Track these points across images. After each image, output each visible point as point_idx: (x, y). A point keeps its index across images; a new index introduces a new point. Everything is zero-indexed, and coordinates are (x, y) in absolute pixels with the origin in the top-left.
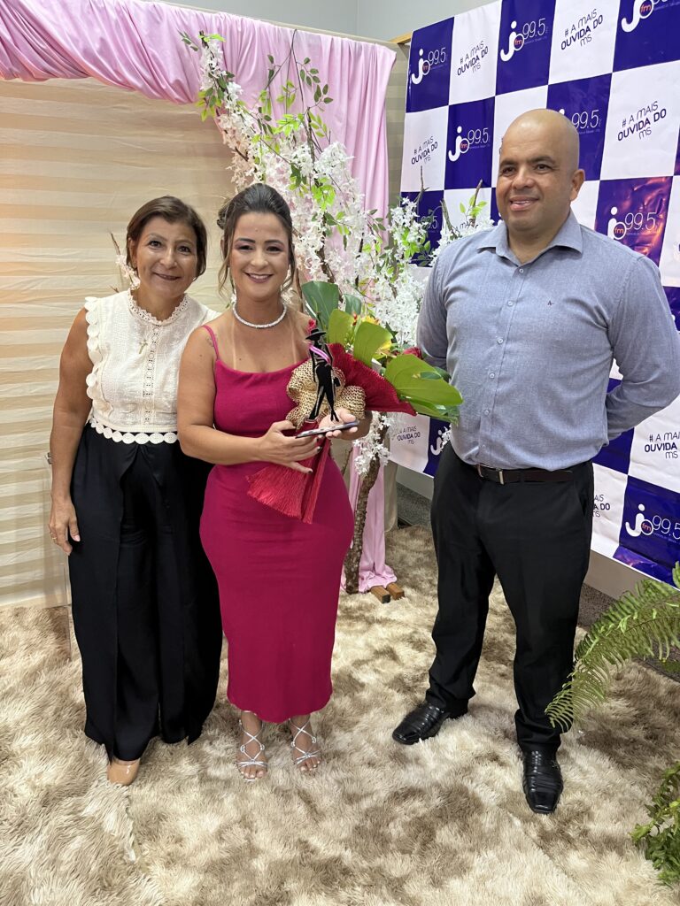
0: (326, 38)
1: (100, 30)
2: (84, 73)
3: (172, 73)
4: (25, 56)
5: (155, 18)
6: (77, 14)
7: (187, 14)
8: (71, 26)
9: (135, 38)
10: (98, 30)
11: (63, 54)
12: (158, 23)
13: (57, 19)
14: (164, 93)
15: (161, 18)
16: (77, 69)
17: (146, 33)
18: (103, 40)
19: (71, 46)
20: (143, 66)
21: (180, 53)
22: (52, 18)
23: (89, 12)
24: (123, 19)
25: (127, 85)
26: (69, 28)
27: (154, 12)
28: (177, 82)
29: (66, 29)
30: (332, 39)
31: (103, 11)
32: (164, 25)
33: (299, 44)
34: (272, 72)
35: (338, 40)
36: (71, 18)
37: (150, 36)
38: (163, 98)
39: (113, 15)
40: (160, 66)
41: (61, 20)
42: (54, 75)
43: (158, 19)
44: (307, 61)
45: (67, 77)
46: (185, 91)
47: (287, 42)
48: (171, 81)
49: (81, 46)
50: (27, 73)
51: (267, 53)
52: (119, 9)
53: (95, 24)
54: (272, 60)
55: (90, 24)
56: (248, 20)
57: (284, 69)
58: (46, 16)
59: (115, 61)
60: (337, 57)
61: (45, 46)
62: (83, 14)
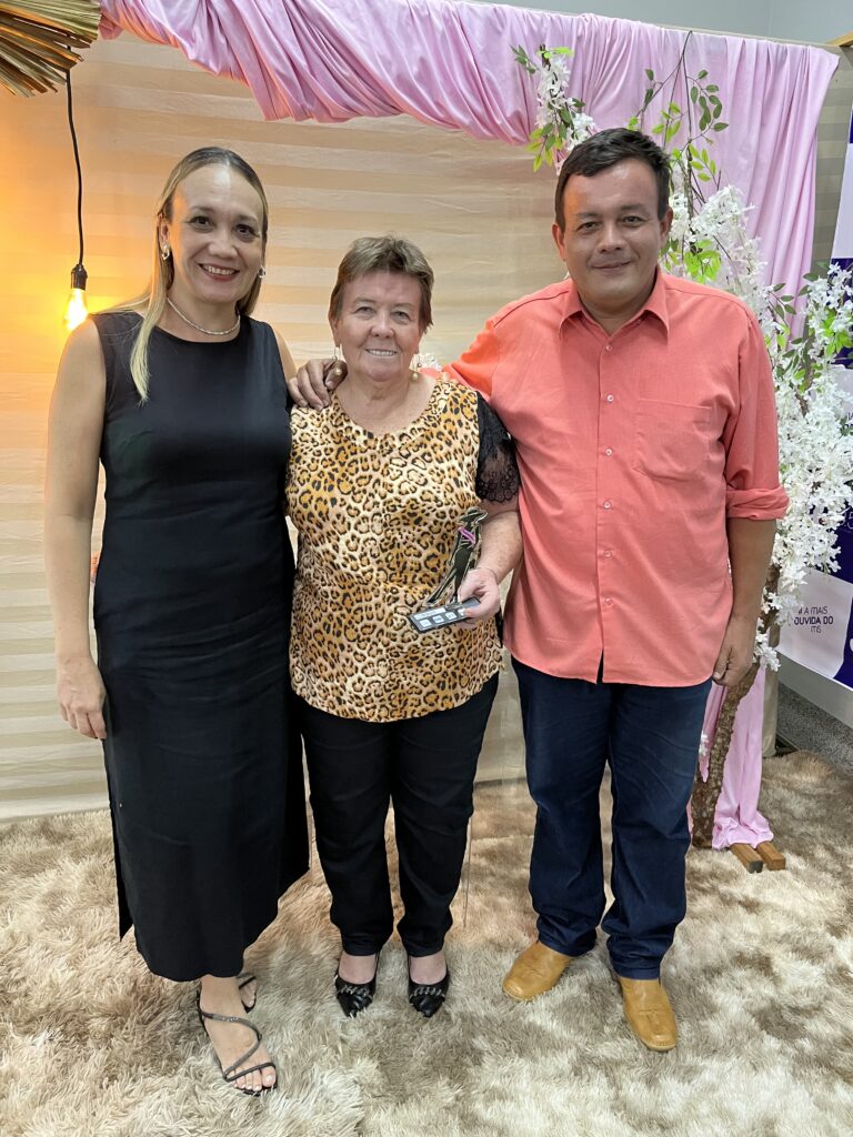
0: (734, 41)
1: (422, 48)
2: (395, 109)
3: (510, 102)
4: (325, 89)
5: (494, 27)
6: (392, 26)
7: (538, 18)
8: (382, 45)
9: (467, 57)
10: (417, 47)
11: (369, 82)
12: (499, 33)
13: (366, 35)
14: (496, 131)
15: (502, 26)
16: (388, 104)
17: (481, 49)
18: (423, 61)
19: (381, 70)
20: (472, 93)
22: (359, 33)
23: (408, 24)
24: (452, 30)
25: (449, 121)
26: (380, 47)
27: (495, 18)
28: (517, 114)
29: (376, 47)
30: (744, 42)
31: (427, 20)
32: (506, 37)
33: (695, 52)
34: (649, 92)
35: (752, 42)
36: (385, 33)
37: (487, 52)
38: (497, 138)
39: (439, 24)
40: (495, 92)
41: (371, 36)
42: (357, 113)
43: (500, 28)
44: (704, 75)
45: (374, 116)
46: (523, 122)
47: (676, 47)
48: (508, 113)
49: (394, 68)
50: (324, 111)
51: (646, 67)
52: (447, 15)
53: (415, 39)
54: (651, 75)
55: (408, 40)
56: (623, 23)
57: (669, 88)
58: (353, 32)
59: (437, 89)
60: (750, 66)
61: (348, 72)
62: (400, 26)
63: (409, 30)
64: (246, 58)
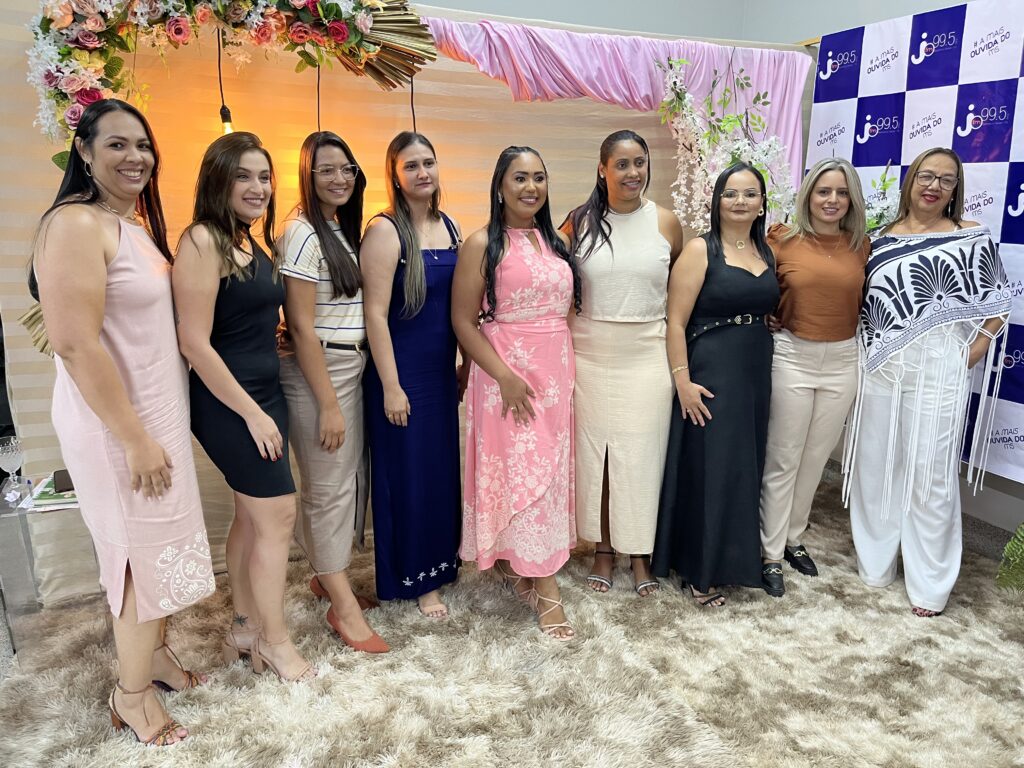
0: (757, 51)
1: (599, 62)
2: (581, 93)
3: (644, 90)
4: (548, 84)
5: (635, 47)
6: (583, 50)
7: (656, 43)
8: (578, 60)
9: (621, 65)
10: (596, 62)
12: (637, 53)
13: (570, 55)
14: (636, 105)
17: (628, 61)
18: (599, 69)
20: (624, 85)
21: (650, 74)
22: (567, 55)
23: (591, 49)
24: (613, 52)
25: (612, 101)
26: (578, 63)
27: (635, 44)
28: (647, 96)
29: (576, 63)
30: (762, 52)
31: (600, 46)
32: (640, 54)
33: (736, 58)
34: (714, 83)
36: (580, 54)
37: (631, 63)
38: (634, 108)
39: (608, 50)
40: (635, 84)
41: (572, 56)
42: (563, 97)
43: (637, 49)
44: (742, 71)
45: (572, 98)
46: (651, 102)
47: (727, 56)
48: (642, 96)
49: (584, 73)
50: (546, 96)
51: (712, 67)
53: (595, 58)
54: (716, 72)
55: (591, 57)
56: (700, 43)
57: (724, 80)
58: (564, 55)
59: (607, 84)
60: (765, 63)
61: (561, 76)
62: (587, 51)
63: (592, 53)
64: (508, 69)
